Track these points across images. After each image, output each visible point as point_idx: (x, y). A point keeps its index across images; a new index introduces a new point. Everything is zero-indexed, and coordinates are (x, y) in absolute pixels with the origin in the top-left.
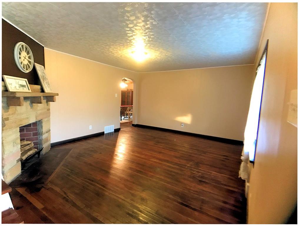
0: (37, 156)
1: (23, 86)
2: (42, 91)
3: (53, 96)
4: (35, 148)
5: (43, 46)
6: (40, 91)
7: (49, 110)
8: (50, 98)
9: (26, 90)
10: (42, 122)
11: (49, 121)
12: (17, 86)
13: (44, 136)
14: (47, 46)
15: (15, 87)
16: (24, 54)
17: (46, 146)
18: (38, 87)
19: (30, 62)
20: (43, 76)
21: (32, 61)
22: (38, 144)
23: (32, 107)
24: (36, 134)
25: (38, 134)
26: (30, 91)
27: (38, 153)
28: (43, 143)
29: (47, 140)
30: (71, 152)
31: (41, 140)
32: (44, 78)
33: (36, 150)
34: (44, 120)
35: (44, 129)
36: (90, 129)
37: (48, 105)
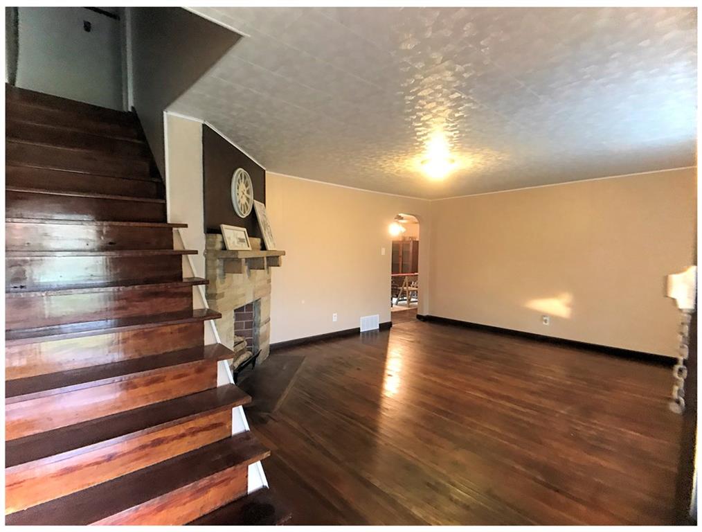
0: (251, 365)
1: (241, 240)
2: (264, 247)
3: (278, 257)
4: (250, 350)
5: (265, 169)
6: (260, 247)
7: (269, 281)
8: (274, 260)
9: (244, 246)
10: (259, 304)
11: (268, 301)
12: (236, 240)
13: (262, 330)
14: (269, 169)
15: (234, 242)
16: (242, 187)
17: (263, 347)
18: (258, 241)
19: (248, 199)
20: (264, 222)
21: (251, 197)
22: (252, 343)
23: (249, 275)
24: (250, 325)
25: (253, 325)
26: (250, 249)
27: (252, 360)
28: (260, 342)
29: (266, 337)
30: (304, 362)
31: (257, 336)
32: (266, 225)
33: (250, 353)
34: (264, 300)
35: (263, 318)
36: (334, 320)
37: (268, 273)
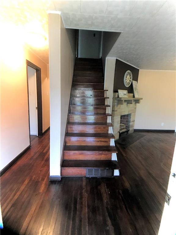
0: (126, 133)
1: (125, 94)
2: (134, 97)
3: (139, 100)
4: (126, 129)
5: (139, 69)
6: (132, 97)
7: (136, 108)
8: (137, 101)
9: (126, 96)
10: (131, 115)
11: (135, 115)
12: (123, 94)
13: (131, 124)
14: (141, 69)
15: (122, 95)
16: (128, 76)
17: (131, 129)
18: (132, 94)
19: (130, 81)
20: (136, 88)
21: (131, 80)
22: (128, 127)
23: (127, 105)
24: (127, 121)
25: (128, 121)
26: (128, 97)
28: (130, 127)
29: (132, 126)
30: (145, 137)
31: (129, 125)
33: (126, 130)
34: (132, 114)
35: (132, 120)
37: (135, 105)
